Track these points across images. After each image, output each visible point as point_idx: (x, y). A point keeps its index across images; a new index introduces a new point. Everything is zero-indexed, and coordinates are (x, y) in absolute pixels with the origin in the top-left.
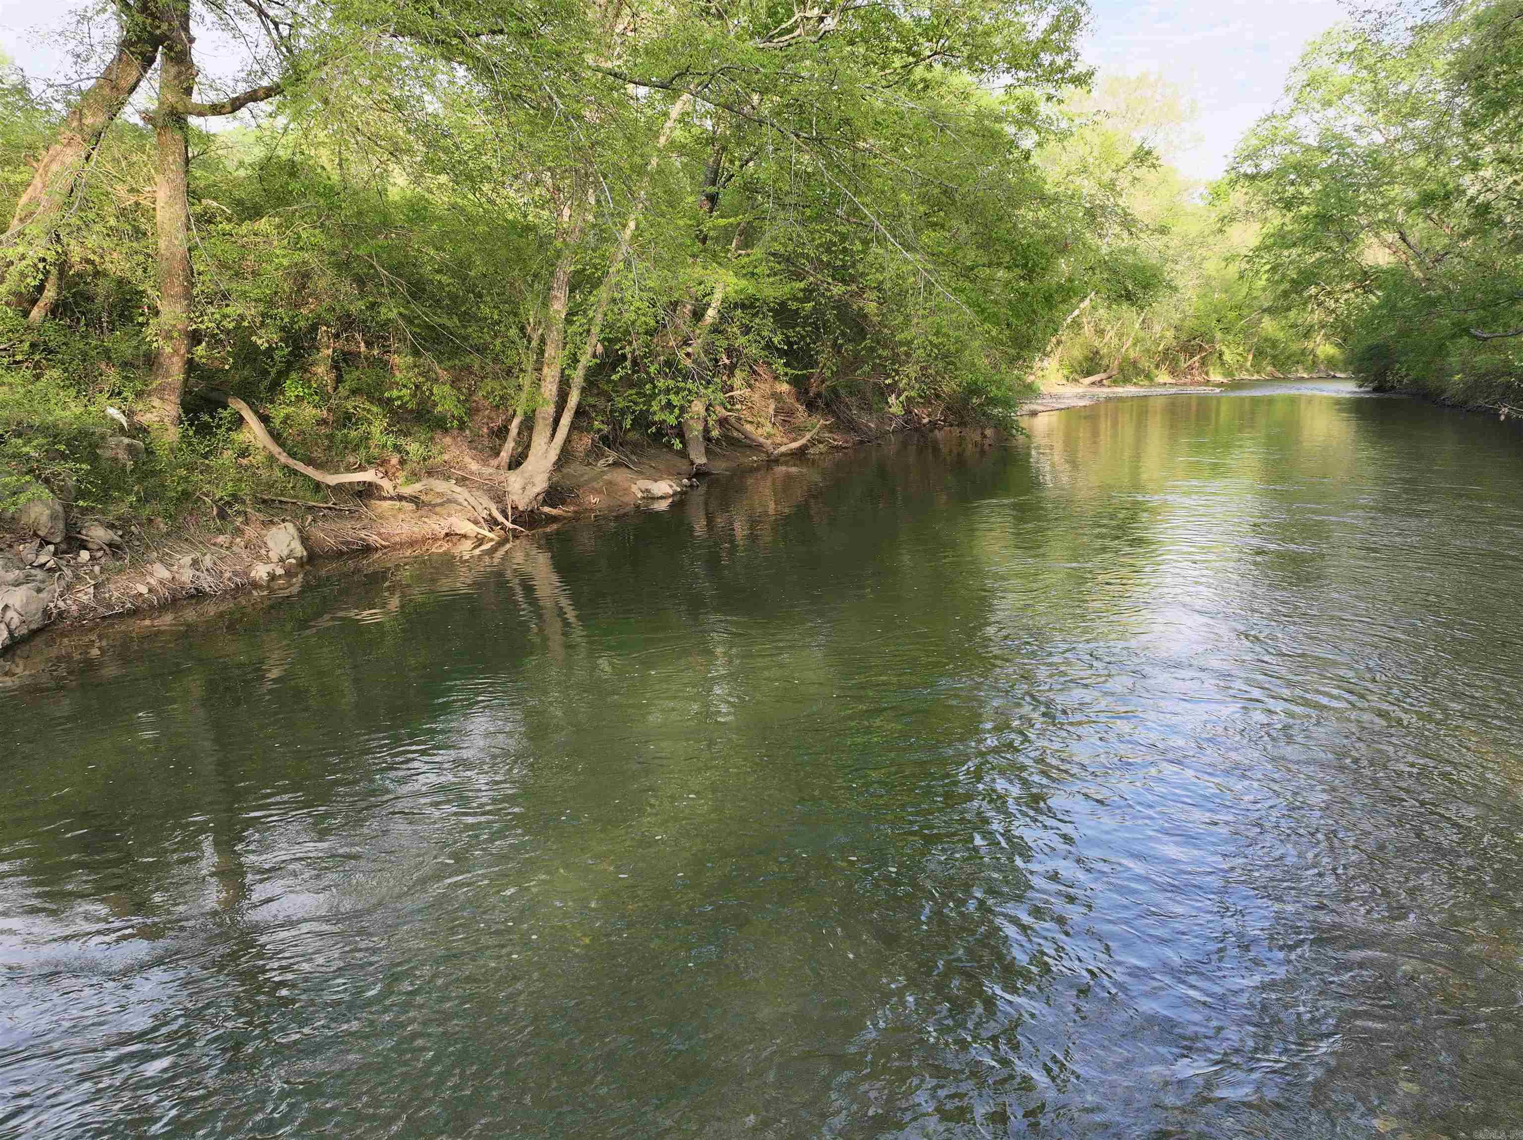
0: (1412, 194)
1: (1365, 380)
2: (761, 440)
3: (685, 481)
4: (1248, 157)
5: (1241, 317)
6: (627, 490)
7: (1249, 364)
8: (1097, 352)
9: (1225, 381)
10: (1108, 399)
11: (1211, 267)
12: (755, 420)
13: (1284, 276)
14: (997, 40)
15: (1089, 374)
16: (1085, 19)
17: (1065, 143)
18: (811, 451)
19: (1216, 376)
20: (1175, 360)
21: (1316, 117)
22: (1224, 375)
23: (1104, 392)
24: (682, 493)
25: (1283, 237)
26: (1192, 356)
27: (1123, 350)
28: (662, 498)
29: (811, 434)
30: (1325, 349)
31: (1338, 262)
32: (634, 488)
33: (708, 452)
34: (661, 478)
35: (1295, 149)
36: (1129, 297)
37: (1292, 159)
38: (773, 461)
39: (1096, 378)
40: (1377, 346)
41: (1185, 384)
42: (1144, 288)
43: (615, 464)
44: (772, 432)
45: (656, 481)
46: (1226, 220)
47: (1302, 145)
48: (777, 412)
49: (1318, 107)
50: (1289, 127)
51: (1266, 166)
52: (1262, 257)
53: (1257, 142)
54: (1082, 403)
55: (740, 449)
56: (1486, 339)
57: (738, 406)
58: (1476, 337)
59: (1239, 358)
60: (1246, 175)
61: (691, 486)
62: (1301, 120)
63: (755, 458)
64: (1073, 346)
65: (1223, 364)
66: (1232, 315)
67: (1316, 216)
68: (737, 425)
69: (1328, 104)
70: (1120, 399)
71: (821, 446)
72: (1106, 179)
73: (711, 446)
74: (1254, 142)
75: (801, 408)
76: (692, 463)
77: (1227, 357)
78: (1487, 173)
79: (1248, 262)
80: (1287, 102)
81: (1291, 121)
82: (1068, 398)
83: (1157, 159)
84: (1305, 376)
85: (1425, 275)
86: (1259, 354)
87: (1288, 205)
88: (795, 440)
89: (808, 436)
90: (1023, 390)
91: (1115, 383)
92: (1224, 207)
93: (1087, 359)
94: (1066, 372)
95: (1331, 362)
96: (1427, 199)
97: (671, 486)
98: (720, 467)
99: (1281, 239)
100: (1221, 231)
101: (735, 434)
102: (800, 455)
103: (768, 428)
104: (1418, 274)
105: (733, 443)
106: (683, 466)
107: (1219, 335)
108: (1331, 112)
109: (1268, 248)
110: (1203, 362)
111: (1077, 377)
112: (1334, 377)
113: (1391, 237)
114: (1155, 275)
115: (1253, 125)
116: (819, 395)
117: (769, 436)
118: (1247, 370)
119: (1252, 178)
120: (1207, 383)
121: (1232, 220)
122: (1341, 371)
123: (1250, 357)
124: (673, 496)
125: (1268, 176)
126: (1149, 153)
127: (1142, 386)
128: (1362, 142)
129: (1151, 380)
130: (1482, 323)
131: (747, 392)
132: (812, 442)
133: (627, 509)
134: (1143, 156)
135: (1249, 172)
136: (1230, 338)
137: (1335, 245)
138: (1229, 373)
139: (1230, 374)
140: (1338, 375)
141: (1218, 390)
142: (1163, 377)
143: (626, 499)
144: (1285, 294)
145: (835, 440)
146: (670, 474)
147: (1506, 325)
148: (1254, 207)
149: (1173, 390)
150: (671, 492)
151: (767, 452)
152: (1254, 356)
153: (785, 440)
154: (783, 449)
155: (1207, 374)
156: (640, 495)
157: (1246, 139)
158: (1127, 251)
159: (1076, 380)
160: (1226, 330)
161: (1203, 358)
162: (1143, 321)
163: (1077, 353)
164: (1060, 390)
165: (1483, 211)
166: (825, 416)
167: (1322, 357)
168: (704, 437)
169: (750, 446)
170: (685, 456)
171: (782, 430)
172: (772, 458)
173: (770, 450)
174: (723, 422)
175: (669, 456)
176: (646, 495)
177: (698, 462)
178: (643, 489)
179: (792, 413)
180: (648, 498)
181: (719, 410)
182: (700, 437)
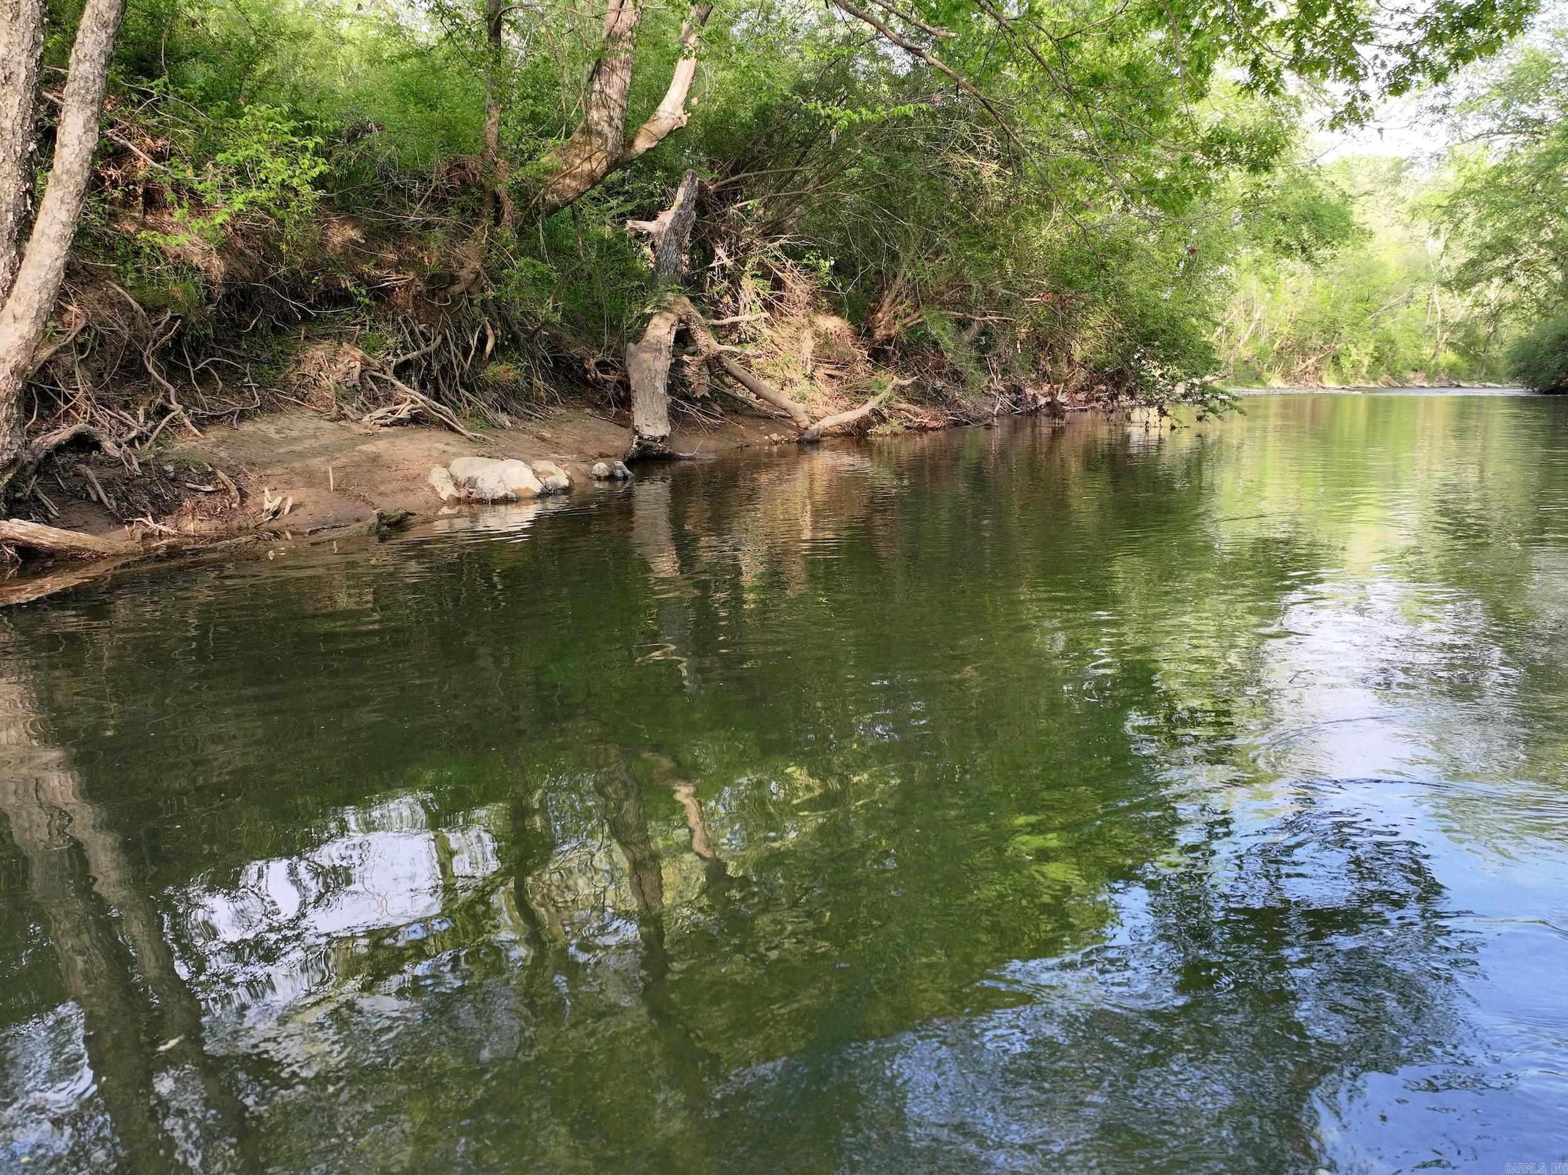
2: (789, 406)
3: (600, 468)
6: (415, 480)
12: (779, 373)
18: (877, 429)
19: (1331, 383)
20: (1288, 362)
22: (1339, 382)
26: (1309, 356)
28: (506, 501)
29: (877, 400)
32: (439, 476)
38: (809, 443)
43: (417, 420)
44: (810, 393)
45: (503, 458)
48: (818, 359)
55: (748, 422)
61: (611, 477)
63: (775, 437)
65: (1339, 368)
68: (741, 373)
71: (894, 422)
73: (685, 407)
75: (863, 357)
76: (636, 435)
77: (1345, 360)
84: (1425, 384)
88: (848, 409)
89: (873, 403)
97: (543, 475)
98: (695, 448)
101: (741, 393)
102: (856, 435)
103: (803, 386)
105: (736, 408)
106: (613, 439)
110: (1320, 365)
116: (890, 339)
117: (803, 400)
124: (542, 496)
127: (1259, 388)
131: (765, 318)
132: (879, 416)
139: (1346, 380)
142: (1276, 382)
145: (917, 415)
150: (537, 487)
151: (798, 427)
153: (831, 409)
154: (828, 423)
155: (1321, 379)
156: (448, 492)
161: (1319, 360)
166: (902, 371)
168: (671, 389)
169: (767, 417)
170: (625, 421)
171: (828, 390)
172: (807, 436)
173: (805, 421)
174: (714, 364)
175: (592, 423)
176: (463, 493)
177: (648, 432)
178: (462, 478)
179: (844, 364)
180: (468, 501)
181: (705, 341)
182: (660, 386)
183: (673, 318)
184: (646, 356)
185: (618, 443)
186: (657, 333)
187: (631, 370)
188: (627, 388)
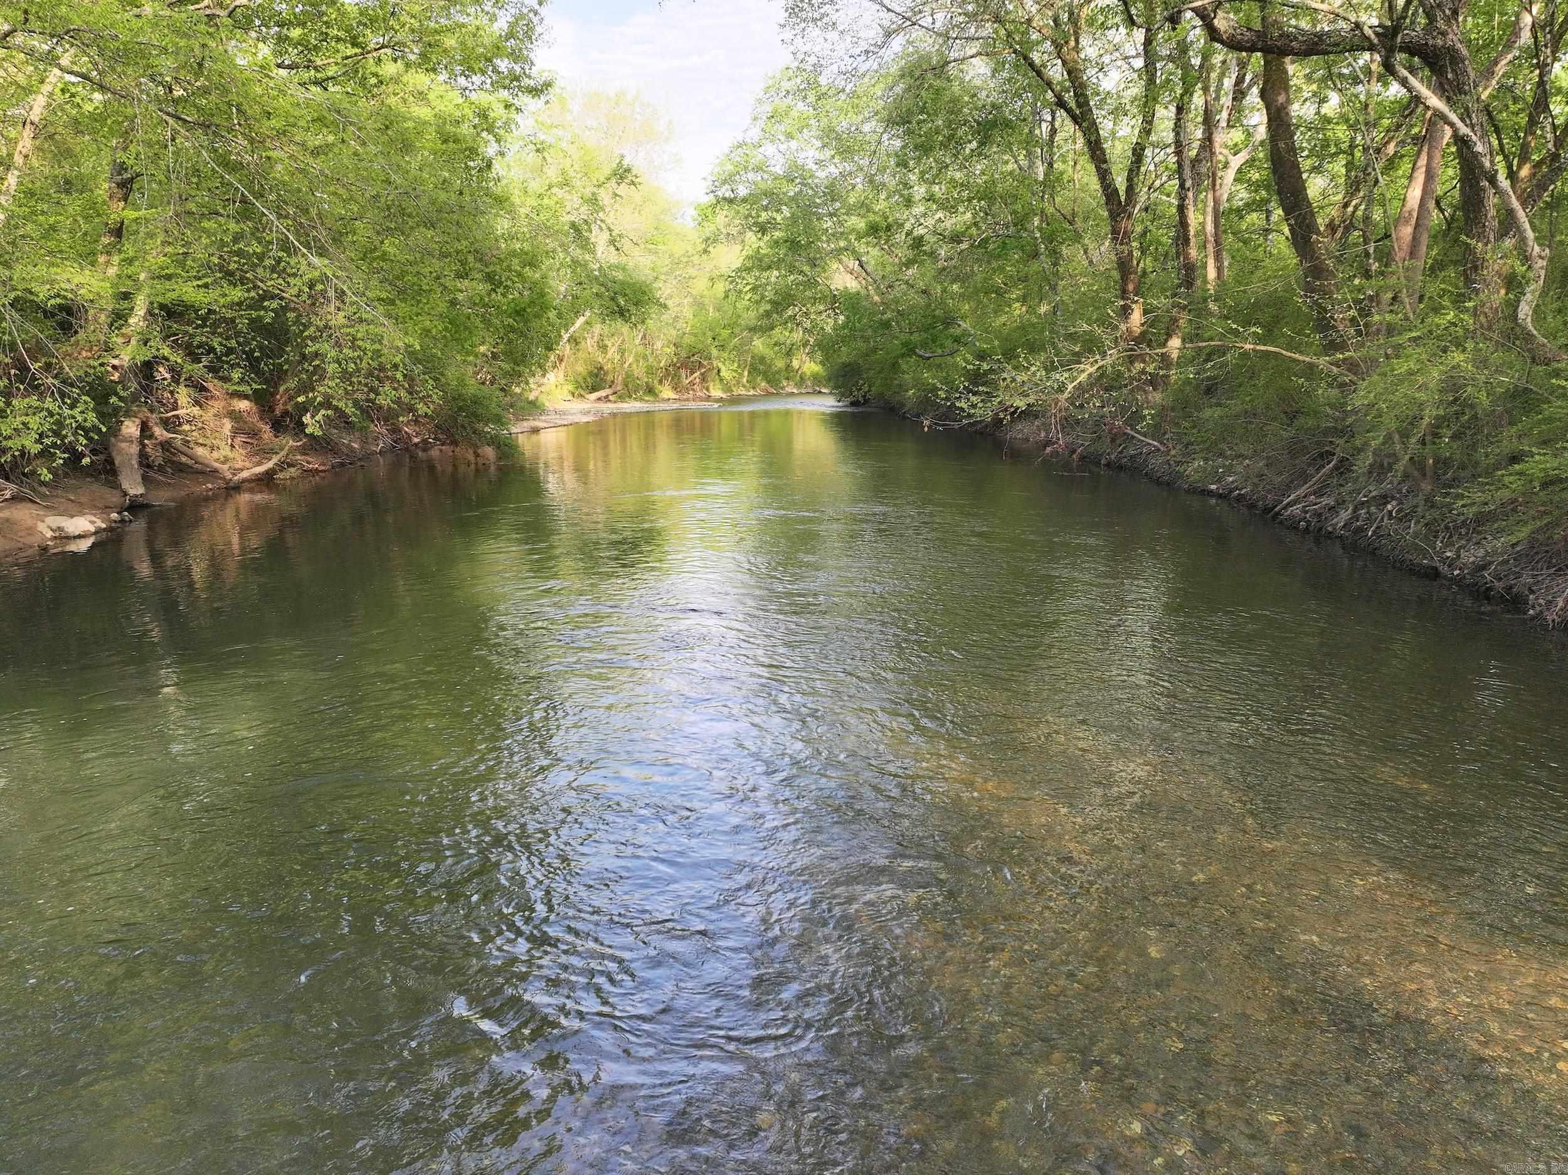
0: (861, 224)
1: (843, 395)
2: (216, 465)
3: (114, 516)
4: (725, 182)
5: (733, 335)
6: (31, 531)
7: (745, 380)
8: (601, 368)
9: (724, 396)
10: (614, 415)
11: (700, 285)
12: (208, 442)
13: (763, 297)
14: (450, 42)
15: (594, 389)
16: (539, 29)
17: (546, 154)
18: (280, 475)
19: (717, 392)
20: (676, 376)
21: (783, 147)
22: (724, 391)
23: (608, 408)
24: (109, 529)
25: (760, 260)
26: (692, 373)
27: (626, 366)
28: (80, 537)
29: (278, 457)
30: (811, 367)
31: (811, 283)
32: (41, 527)
33: (146, 479)
34: (81, 514)
35: (766, 176)
36: (622, 313)
37: (763, 186)
38: (233, 489)
39: (602, 393)
40: (849, 364)
41: (687, 400)
42: (636, 304)
43: (14, 499)
44: (231, 455)
45: (72, 516)
46: (709, 242)
47: (770, 173)
48: (235, 432)
49: (782, 138)
50: (757, 158)
51: (742, 191)
52: (744, 279)
53: (732, 167)
54: (585, 419)
55: (190, 476)
56: (929, 358)
57: (186, 427)
58: (920, 356)
59: (735, 374)
60: (725, 199)
61: (122, 521)
62: (769, 149)
63: (210, 486)
64: (577, 359)
65: (721, 380)
66: (726, 333)
67: (786, 241)
68: (185, 449)
69: (789, 136)
70: (627, 415)
71: (292, 470)
72: (588, 192)
73: (151, 474)
74: (730, 167)
75: (267, 428)
76: (125, 494)
77: (724, 373)
78: (919, 209)
79: (731, 282)
80: (755, 134)
81: (761, 150)
82: (572, 414)
83: (637, 177)
84: (795, 391)
85: (882, 299)
86: (754, 370)
87: (763, 229)
88: (259, 464)
89: (275, 460)
90: (527, 406)
91: (621, 398)
92: (709, 229)
93: (591, 374)
94: (571, 387)
95: (816, 378)
96: (873, 230)
97: (92, 522)
98: (162, 498)
99: (758, 263)
100: (705, 251)
101: (184, 459)
102: (266, 481)
103: (226, 451)
104: (877, 298)
105: (181, 469)
106: (114, 498)
107: (715, 352)
108: (794, 144)
109: (748, 270)
110: (704, 379)
111: (582, 392)
112: (820, 392)
113: (853, 264)
114: (644, 293)
115: (727, 151)
116: (286, 413)
117: (226, 460)
118: (744, 386)
119: (731, 201)
120: (709, 398)
121: (715, 241)
122: (825, 386)
123: (746, 373)
124: (96, 533)
125: (744, 200)
126: (628, 170)
127: (647, 401)
128: (821, 174)
129: (656, 395)
130: (924, 345)
131: (196, 411)
132: (283, 465)
133: (30, 552)
134: (622, 174)
135: (727, 195)
136: (725, 355)
137: (806, 268)
138: (727, 389)
139: (729, 390)
140: (823, 390)
141: (716, 405)
142: (667, 392)
143: (29, 540)
144: (768, 314)
145: (308, 462)
146: (95, 507)
147: (942, 346)
148: (734, 231)
149: (675, 406)
150: (93, 529)
151: (224, 478)
152: (749, 372)
153: (247, 464)
154: (245, 474)
155: (708, 390)
156: (49, 534)
157: (721, 164)
158: (617, 267)
159: (582, 396)
160: (722, 347)
161: (702, 374)
162: (644, 337)
163: (581, 369)
164: (567, 406)
165: (918, 242)
166: (294, 437)
167: (808, 373)
168: (141, 464)
169: (203, 473)
170: (115, 485)
171: (243, 452)
172: (231, 484)
173: (229, 476)
174: (166, 446)
175: (95, 486)
176: (57, 534)
177: (132, 492)
178: (54, 527)
179: (254, 434)
180: (61, 538)
181: (159, 431)
182: (135, 463)
183: (138, 421)
184: (124, 445)
185: (114, 499)
186: (129, 431)
187: (114, 454)
188: (112, 463)
